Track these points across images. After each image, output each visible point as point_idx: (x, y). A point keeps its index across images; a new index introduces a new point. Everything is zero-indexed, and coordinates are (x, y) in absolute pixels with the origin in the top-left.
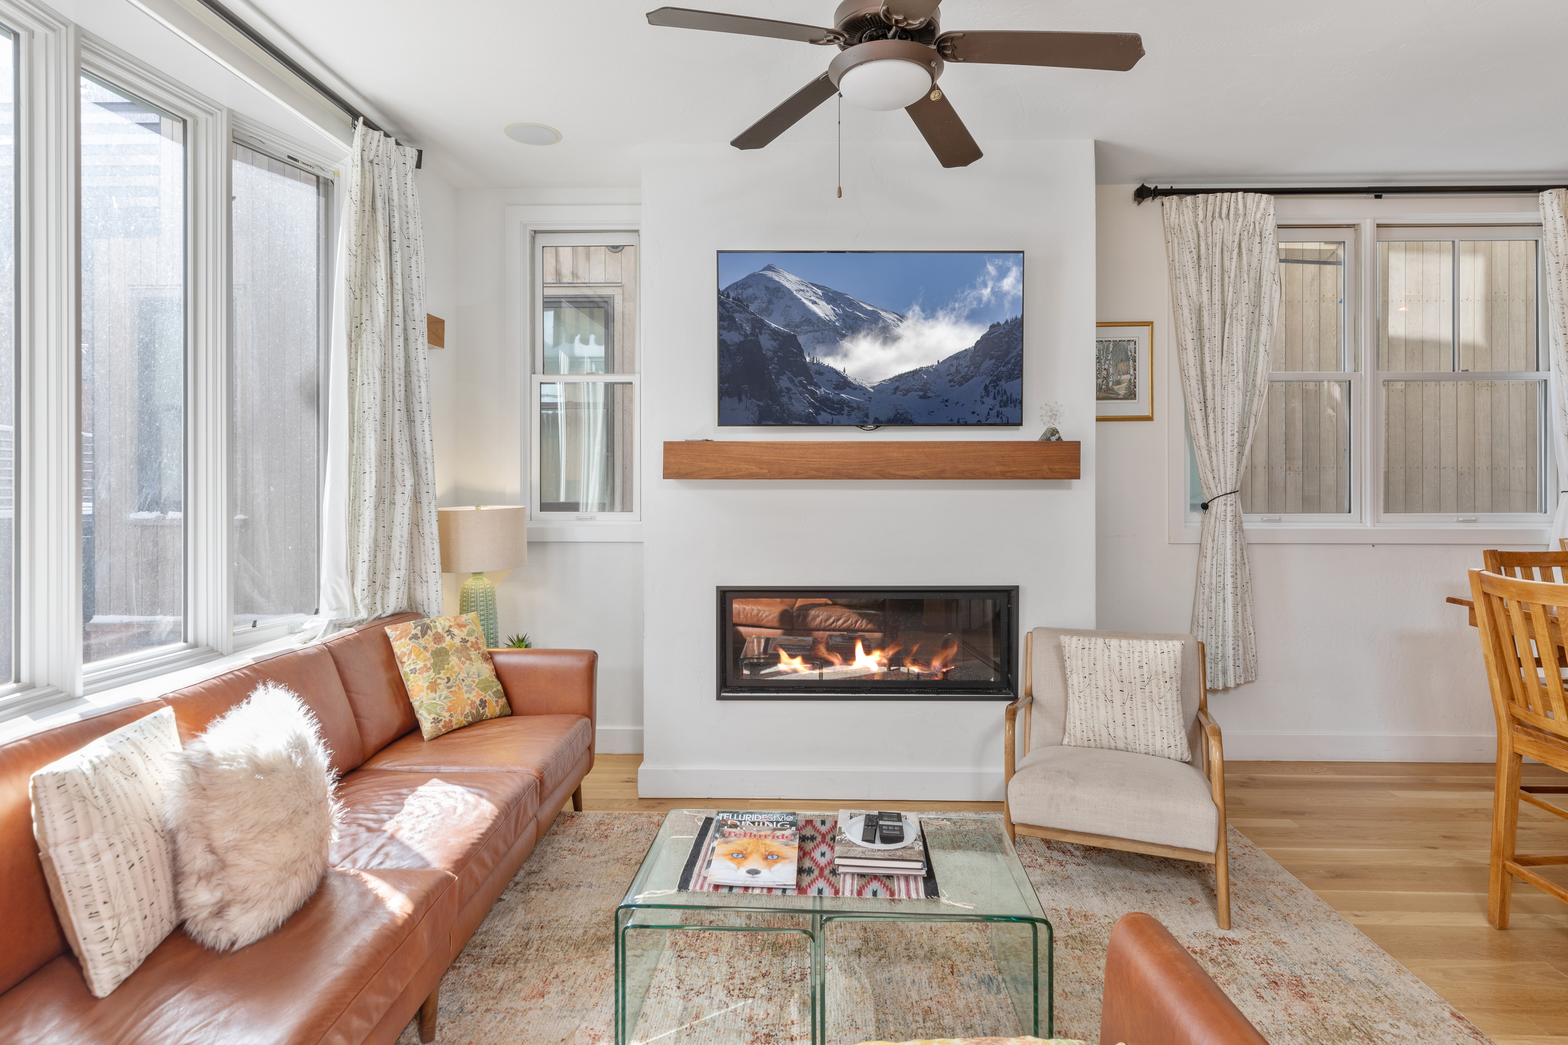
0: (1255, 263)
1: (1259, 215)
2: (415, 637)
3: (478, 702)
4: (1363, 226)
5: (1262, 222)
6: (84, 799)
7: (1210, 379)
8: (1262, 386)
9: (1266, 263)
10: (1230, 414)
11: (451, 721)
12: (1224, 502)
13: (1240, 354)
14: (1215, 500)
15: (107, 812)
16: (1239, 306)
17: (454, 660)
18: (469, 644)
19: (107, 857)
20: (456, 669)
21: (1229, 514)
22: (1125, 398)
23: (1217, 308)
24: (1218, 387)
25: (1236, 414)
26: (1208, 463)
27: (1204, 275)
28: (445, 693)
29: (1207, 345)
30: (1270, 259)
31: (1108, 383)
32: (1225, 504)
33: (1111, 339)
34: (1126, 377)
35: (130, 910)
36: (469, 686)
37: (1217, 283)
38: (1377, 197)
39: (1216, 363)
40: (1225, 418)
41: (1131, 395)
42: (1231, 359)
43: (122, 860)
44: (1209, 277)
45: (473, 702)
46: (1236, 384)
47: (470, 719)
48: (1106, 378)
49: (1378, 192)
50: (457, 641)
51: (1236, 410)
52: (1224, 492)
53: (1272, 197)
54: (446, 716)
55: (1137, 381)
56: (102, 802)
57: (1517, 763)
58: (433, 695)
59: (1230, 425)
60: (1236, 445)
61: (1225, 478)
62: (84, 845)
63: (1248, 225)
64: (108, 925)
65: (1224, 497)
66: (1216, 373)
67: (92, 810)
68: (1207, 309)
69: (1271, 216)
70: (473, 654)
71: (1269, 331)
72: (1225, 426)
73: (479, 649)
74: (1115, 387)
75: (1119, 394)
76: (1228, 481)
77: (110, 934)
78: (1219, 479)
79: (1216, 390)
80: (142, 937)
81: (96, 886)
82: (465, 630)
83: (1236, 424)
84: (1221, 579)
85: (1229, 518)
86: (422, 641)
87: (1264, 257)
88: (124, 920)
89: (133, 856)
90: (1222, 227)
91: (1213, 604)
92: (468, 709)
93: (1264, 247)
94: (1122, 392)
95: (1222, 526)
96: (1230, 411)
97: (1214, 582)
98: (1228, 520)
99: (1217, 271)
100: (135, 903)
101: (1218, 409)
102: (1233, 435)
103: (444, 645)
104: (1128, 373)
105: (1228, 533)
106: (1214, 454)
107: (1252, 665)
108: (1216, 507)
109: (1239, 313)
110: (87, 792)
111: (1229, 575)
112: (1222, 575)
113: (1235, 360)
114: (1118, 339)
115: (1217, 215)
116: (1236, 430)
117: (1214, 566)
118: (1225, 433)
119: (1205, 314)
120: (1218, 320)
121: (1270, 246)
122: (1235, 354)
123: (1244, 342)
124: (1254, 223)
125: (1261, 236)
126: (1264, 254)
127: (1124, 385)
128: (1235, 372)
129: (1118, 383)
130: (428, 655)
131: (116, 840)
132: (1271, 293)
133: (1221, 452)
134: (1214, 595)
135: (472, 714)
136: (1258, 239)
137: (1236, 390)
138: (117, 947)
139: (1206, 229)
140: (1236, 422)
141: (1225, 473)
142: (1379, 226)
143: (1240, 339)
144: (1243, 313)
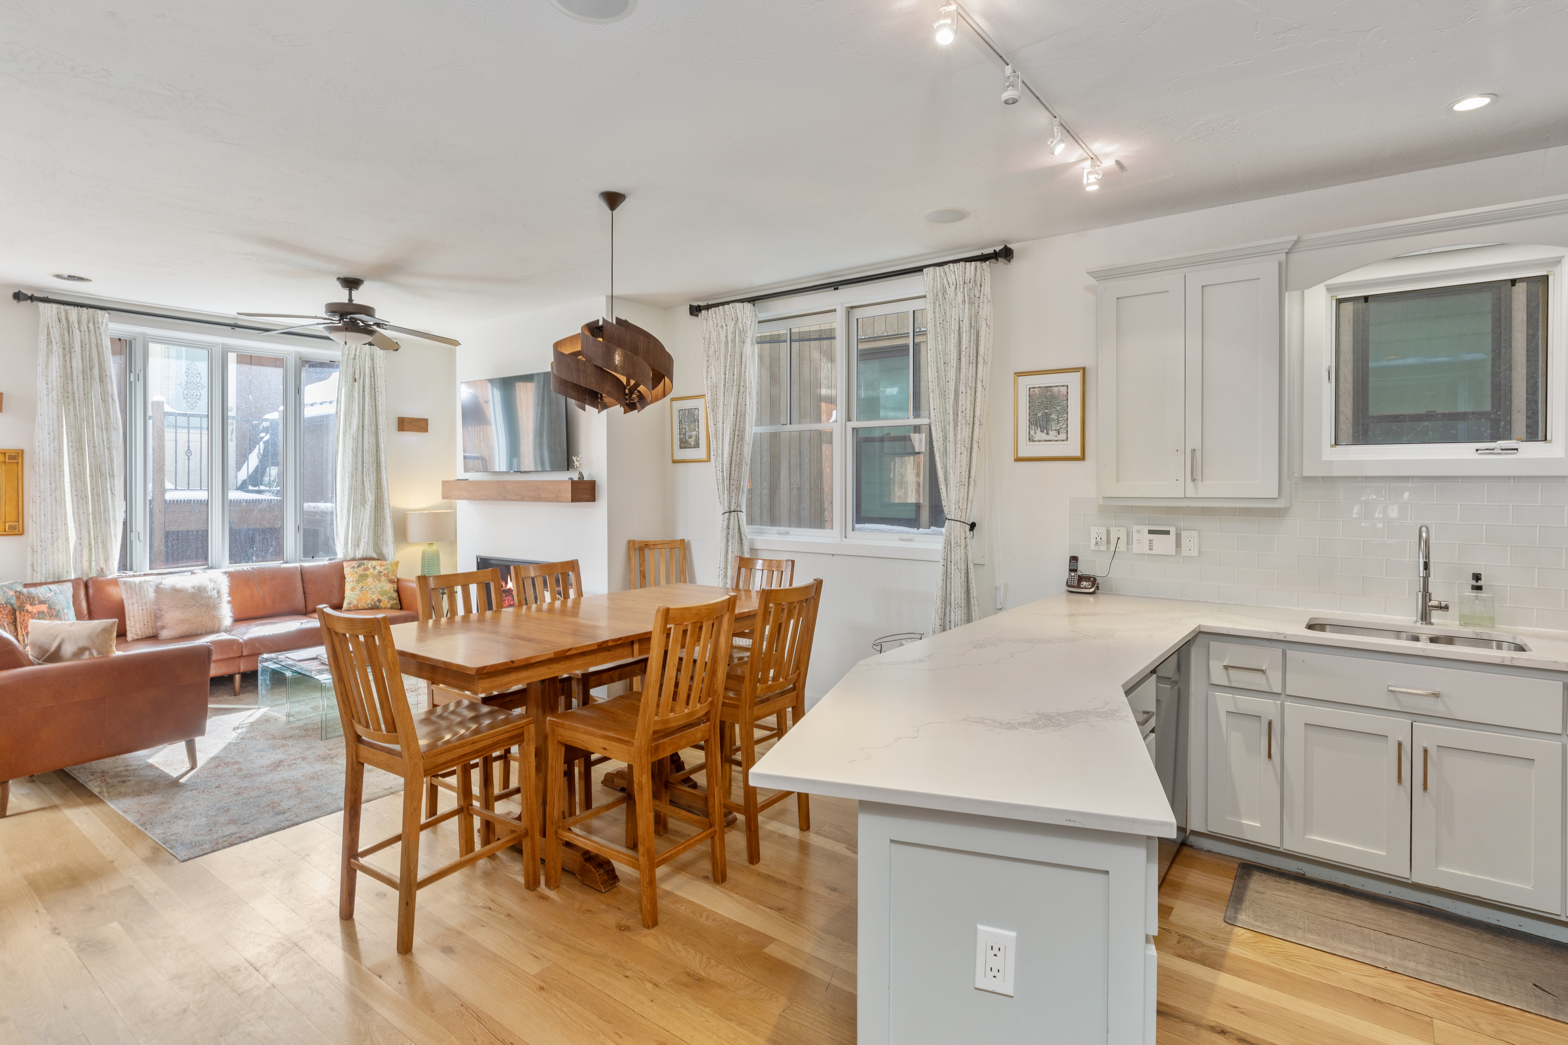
1: (744, 317)
2: (354, 567)
3: (376, 599)
5: (746, 322)
6: (131, 588)
9: (746, 351)
11: (357, 605)
15: (139, 594)
16: (732, 383)
17: (370, 580)
18: (382, 574)
19: (136, 605)
20: (370, 584)
22: (694, 447)
28: (358, 592)
31: (686, 437)
33: (687, 408)
34: (694, 433)
35: (139, 621)
36: (374, 592)
38: (836, 289)
41: (697, 445)
43: (140, 607)
45: (373, 599)
47: (370, 606)
48: (685, 434)
50: (376, 572)
54: (355, 602)
55: (700, 435)
56: (138, 590)
58: (352, 593)
62: (130, 601)
63: (739, 325)
64: (132, 623)
67: (133, 592)
70: (383, 578)
73: (388, 577)
74: (689, 440)
75: (691, 445)
77: (132, 625)
80: (143, 630)
81: (131, 612)
82: (383, 568)
86: (356, 570)
87: (746, 346)
88: (137, 623)
89: (144, 607)
90: (725, 329)
92: (369, 602)
93: (747, 340)
94: (693, 443)
100: (142, 620)
103: (367, 573)
104: (695, 430)
109: (732, 388)
110: (133, 587)
114: (690, 408)
115: (723, 320)
124: (742, 323)
125: (746, 332)
126: (746, 344)
127: (693, 438)
129: (690, 437)
130: (357, 576)
131: (139, 602)
135: (371, 604)
136: (745, 334)
138: (133, 629)
144: (734, 388)
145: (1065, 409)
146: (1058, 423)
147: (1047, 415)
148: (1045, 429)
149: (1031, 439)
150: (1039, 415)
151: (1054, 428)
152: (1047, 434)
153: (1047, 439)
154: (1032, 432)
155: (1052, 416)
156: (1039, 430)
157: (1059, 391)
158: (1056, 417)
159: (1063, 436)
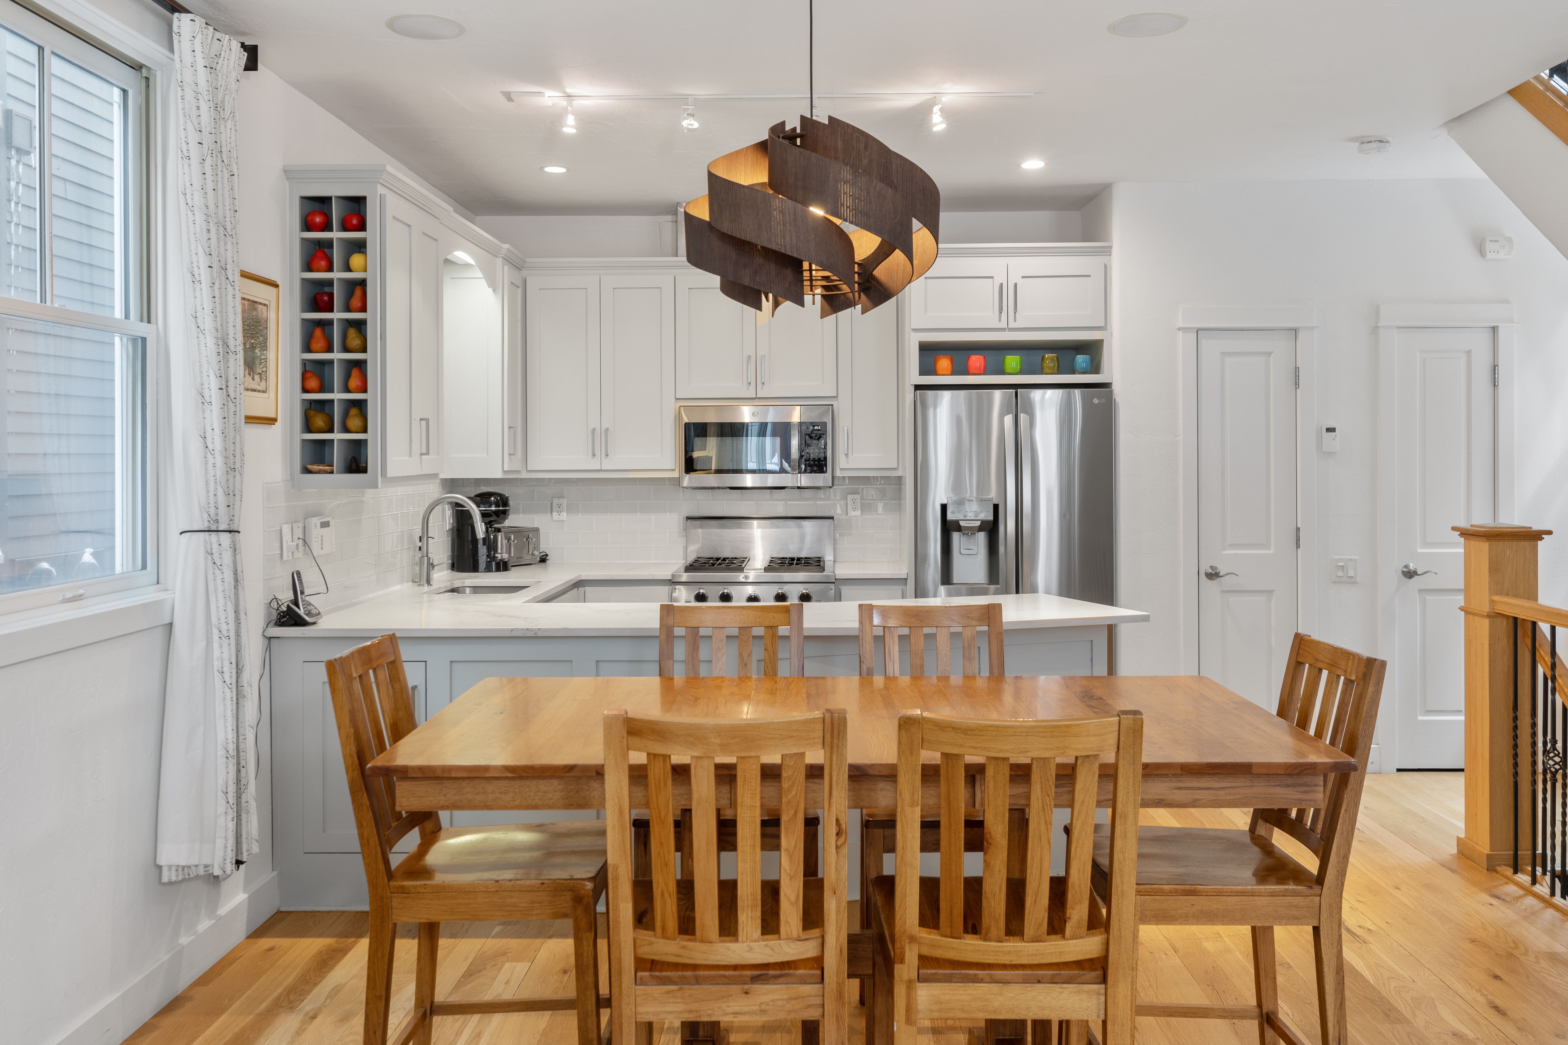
146: (261, 363)
147: (253, 348)
148: (253, 370)
149: (244, 387)
150: (248, 346)
151: (259, 370)
152: (253, 379)
153: (255, 387)
154: (245, 373)
155: (258, 351)
156: (249, 371)
157: (263, 313)
158: (260, 354)
159: (264, 385)
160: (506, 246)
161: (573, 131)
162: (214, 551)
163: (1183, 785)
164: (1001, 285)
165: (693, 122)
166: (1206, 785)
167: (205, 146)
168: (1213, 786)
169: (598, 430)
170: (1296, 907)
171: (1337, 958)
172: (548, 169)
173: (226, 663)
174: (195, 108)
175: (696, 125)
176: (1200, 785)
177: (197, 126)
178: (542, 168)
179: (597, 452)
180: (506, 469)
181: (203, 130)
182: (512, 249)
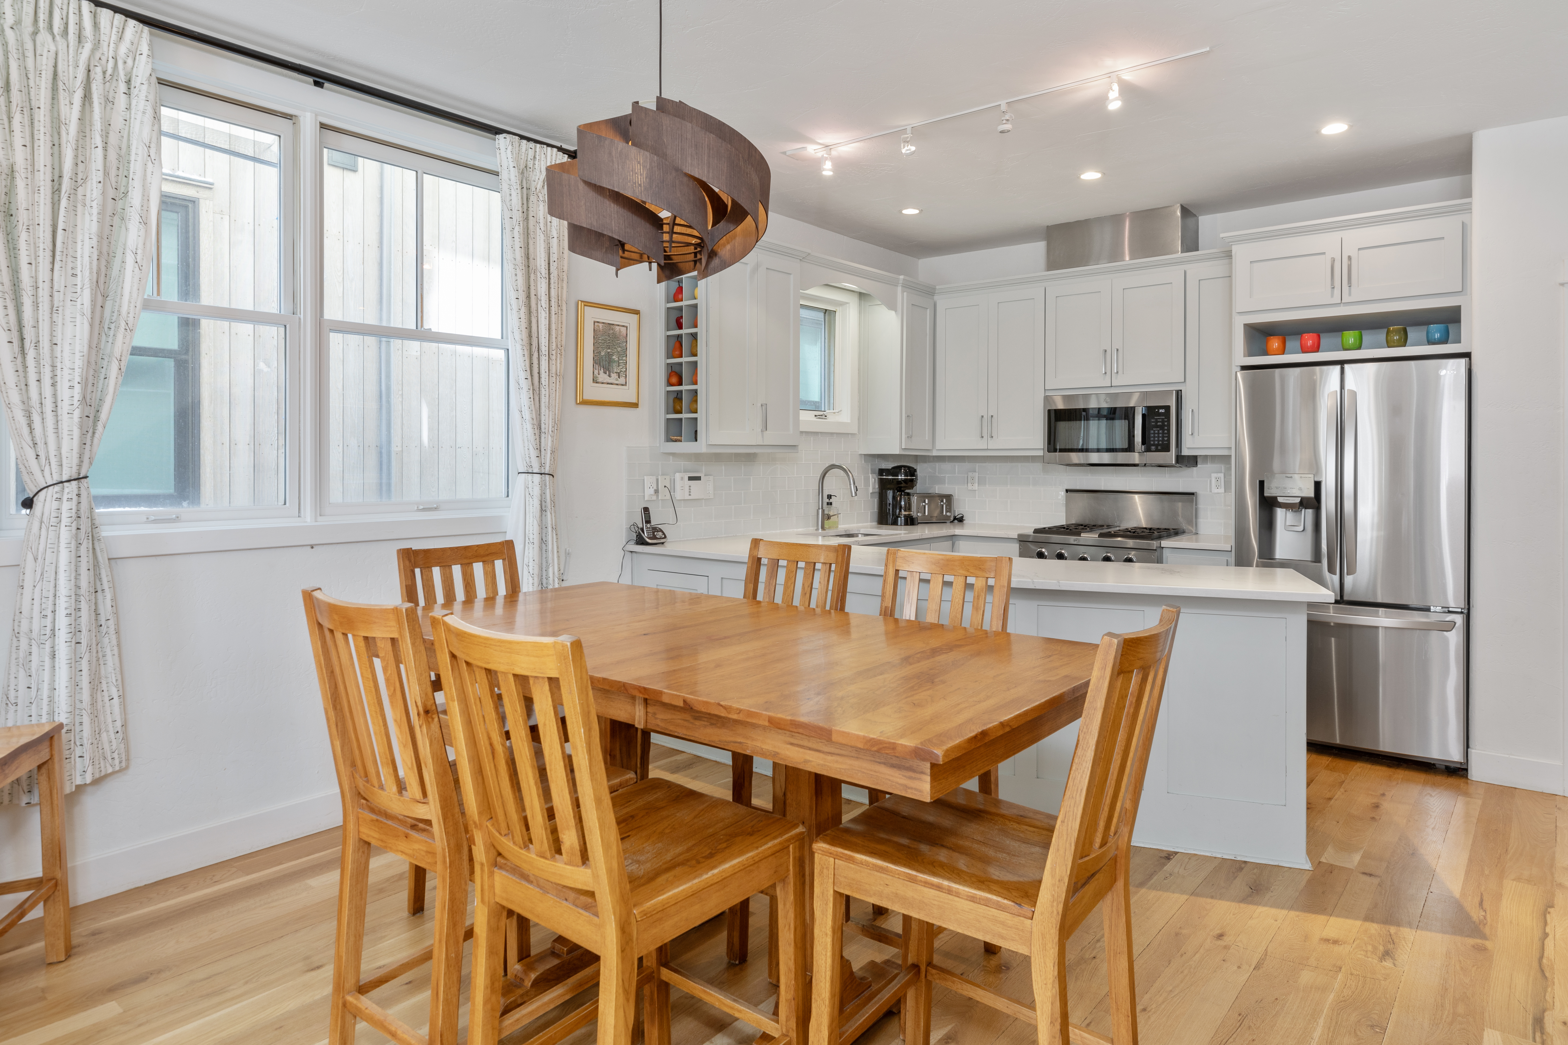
0: (117, 122)
1: (123, 50)
4: (301, 119)
5: (130, 62)
7: (30, 293)
8: (131, 315)
9: (136, 126)
10: (66, 354)
12: (55, 496)
13: (86, 259)
14: (40, 493)
16: (89, 183)
21: (65, 515)
23: (44, 178)
24: (44, 307)
25: (78, 355)
26: (25, 430)
27: (17, 118)
29: (24, 236)
30: (142, 122)
32: (59, 499)
37: (42, 137)
38: (316, 84)
39: (41, 268)
40: (59, 360)
42: (70, 265)
44: (27, 122)
46: (79, 306)
49: (320, 79)
51: (78, 348)
52: (56, 478)
53: (146, 29)
57: (363, 852)
59: (66, 371)
60: (76, 404)
61: (59, 456)
63: (104, 59)
65: (57, 488)
66: (40, 284)
68: (23, 176)
69: (144, 57)
71: (142, 233)
72: (59, 372)
76: (65, 462)
78: (47, 458)
79: (41, 312)
83: (78, 371)
84: (48, 622)
85: (65, 521)
87: (133, 116)
90: (53, 48)
91: (34, 665)
93: (134, 102)
95: (52, 534)
96: (67, 348)
97: (36, 627)
98: (63, 524)
99: (42, 117)
101: (45, 344)
102: (71, 387)
105: (63, 545)
106: (36, 418)
107: (114, 747)
108: (45, 503)
109: (88, 195)
111: (61, 612)
112: (50, 615)
113: (79, 269)
115: (41, 24)
116: (78, 379)
117: (37, 602)
118: (59, 384)
119: (20, 184)
120: (44, 198)
121: (142, 103)
122: (79, 259)
123: (94, 242)
124: (115, 58)
125: (128, 82)
126: (133, 112)
128: (79, 287)
132: (145, 175)
133: (49, 416)
134: (35, 649)
136: (122, 87)
137: (79, 317)
139: (21, 43)
140: (76, 367)
141: (59, 448)
142: (323, 126)
143: (87, 236)
144: (94, 196)
145: (624, 353)
146: (619, 366)
147: (609, 355)
148: (608, 370)
149: (595, 381)
150: (603, 354)
151: (615, 371)
152: (609, 376)
153: (610, 381)
154: (596, 372)
155: (614, 357)
156: (602, 370)
157: (620, 332)
158: (617, 359)
159: (622, 380)
160: (902, 277)
161: (831, 173)
162: (529, 486)
163: (795, 742)
164: (1333, 260)
165: (910, 147)
166: (814, 746)
167: (514, 219)
168: (821, 749)
169: (985, 417)
170: (1003, 923)
171: (1052, 1004)
172: (905, 212)
173: (531, 560)
174: (508, 195)
175: (913, 148)
176: (810, 745)
177: (509, 207)
178: (900, 212)
179: (985, 435)
180: (903, 447)
181: (513, 209)
182: (907, 278)
